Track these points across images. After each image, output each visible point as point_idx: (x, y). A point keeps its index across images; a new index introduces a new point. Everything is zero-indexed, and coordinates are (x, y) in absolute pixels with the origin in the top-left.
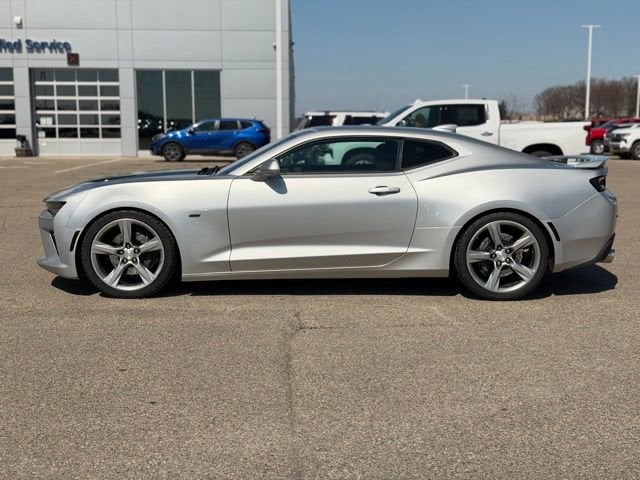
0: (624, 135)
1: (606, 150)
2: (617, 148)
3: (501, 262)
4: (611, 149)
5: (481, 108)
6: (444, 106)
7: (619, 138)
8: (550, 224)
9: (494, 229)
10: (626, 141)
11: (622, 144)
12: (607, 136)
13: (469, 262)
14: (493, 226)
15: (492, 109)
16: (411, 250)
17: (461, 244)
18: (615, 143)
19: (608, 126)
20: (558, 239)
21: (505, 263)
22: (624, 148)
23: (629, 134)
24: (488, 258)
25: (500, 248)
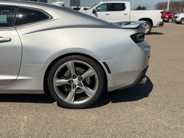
0: (178, 16)
1: (173, 21)
2: (176, 20)
3: (76, 86)
4: (174, 21)
5: (124, 4)
6: (110, 4)
7: (176, 17)
8: (104, 63)
9: (70, 65)
10: (178, 18)
11: (177, 19)
12: (173, 17)
13: (55, 85)
14: (70, 64)
15: (128, 5)
16: (19, 78)
17: (50, 75)
18: (175, 19)
19: (173, 14)
20: (109, 72)
21: (78, 86)
22: (178, 21)
23: (179, 16)
24: (67, 83)
25: (74, 77)
